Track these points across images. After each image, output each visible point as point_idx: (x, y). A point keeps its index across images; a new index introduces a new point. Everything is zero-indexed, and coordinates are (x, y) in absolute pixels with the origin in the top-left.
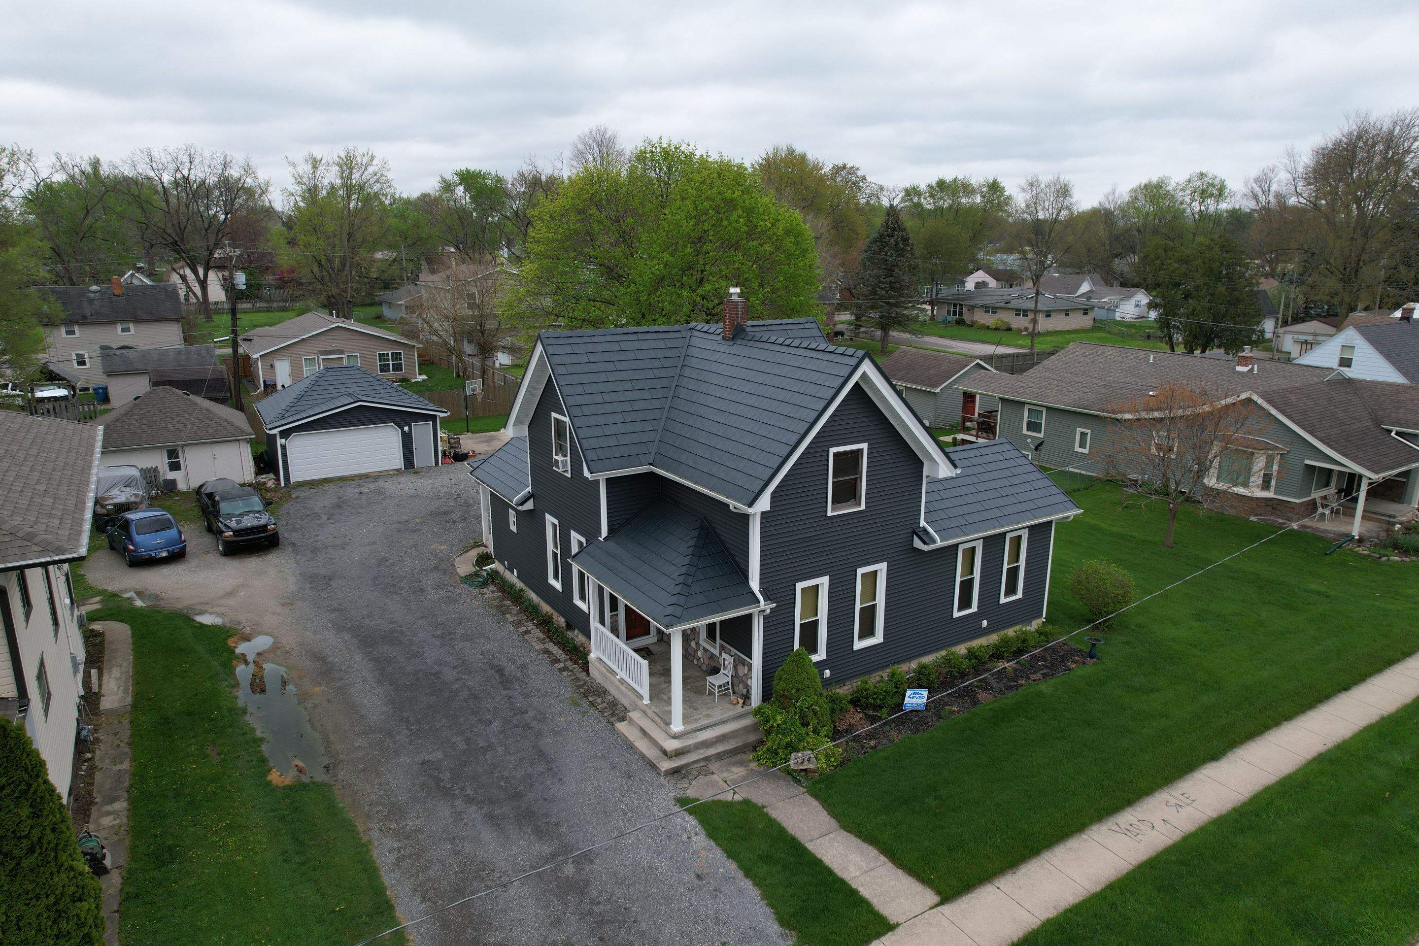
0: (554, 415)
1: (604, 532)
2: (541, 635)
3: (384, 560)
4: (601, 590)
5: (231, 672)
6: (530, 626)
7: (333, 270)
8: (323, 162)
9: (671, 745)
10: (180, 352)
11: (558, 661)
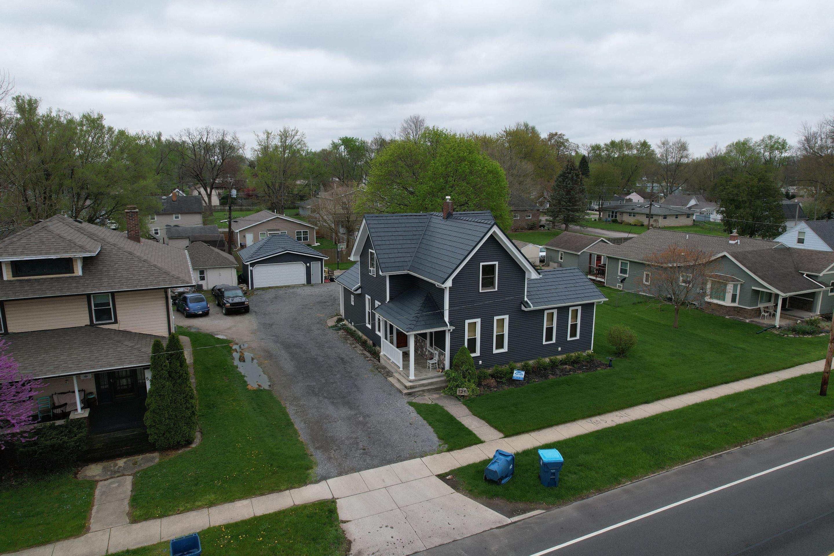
0: (370, 250)
1: (388, 299)
2: (362, 348)
3: (296, 319)
4: (386, 322)
5: (231, 355)
6: (357, 345)
7: (275, 189)
8: (272, 134)
9: (408, 384)
10: (201, 229)
11: (368, 357)
